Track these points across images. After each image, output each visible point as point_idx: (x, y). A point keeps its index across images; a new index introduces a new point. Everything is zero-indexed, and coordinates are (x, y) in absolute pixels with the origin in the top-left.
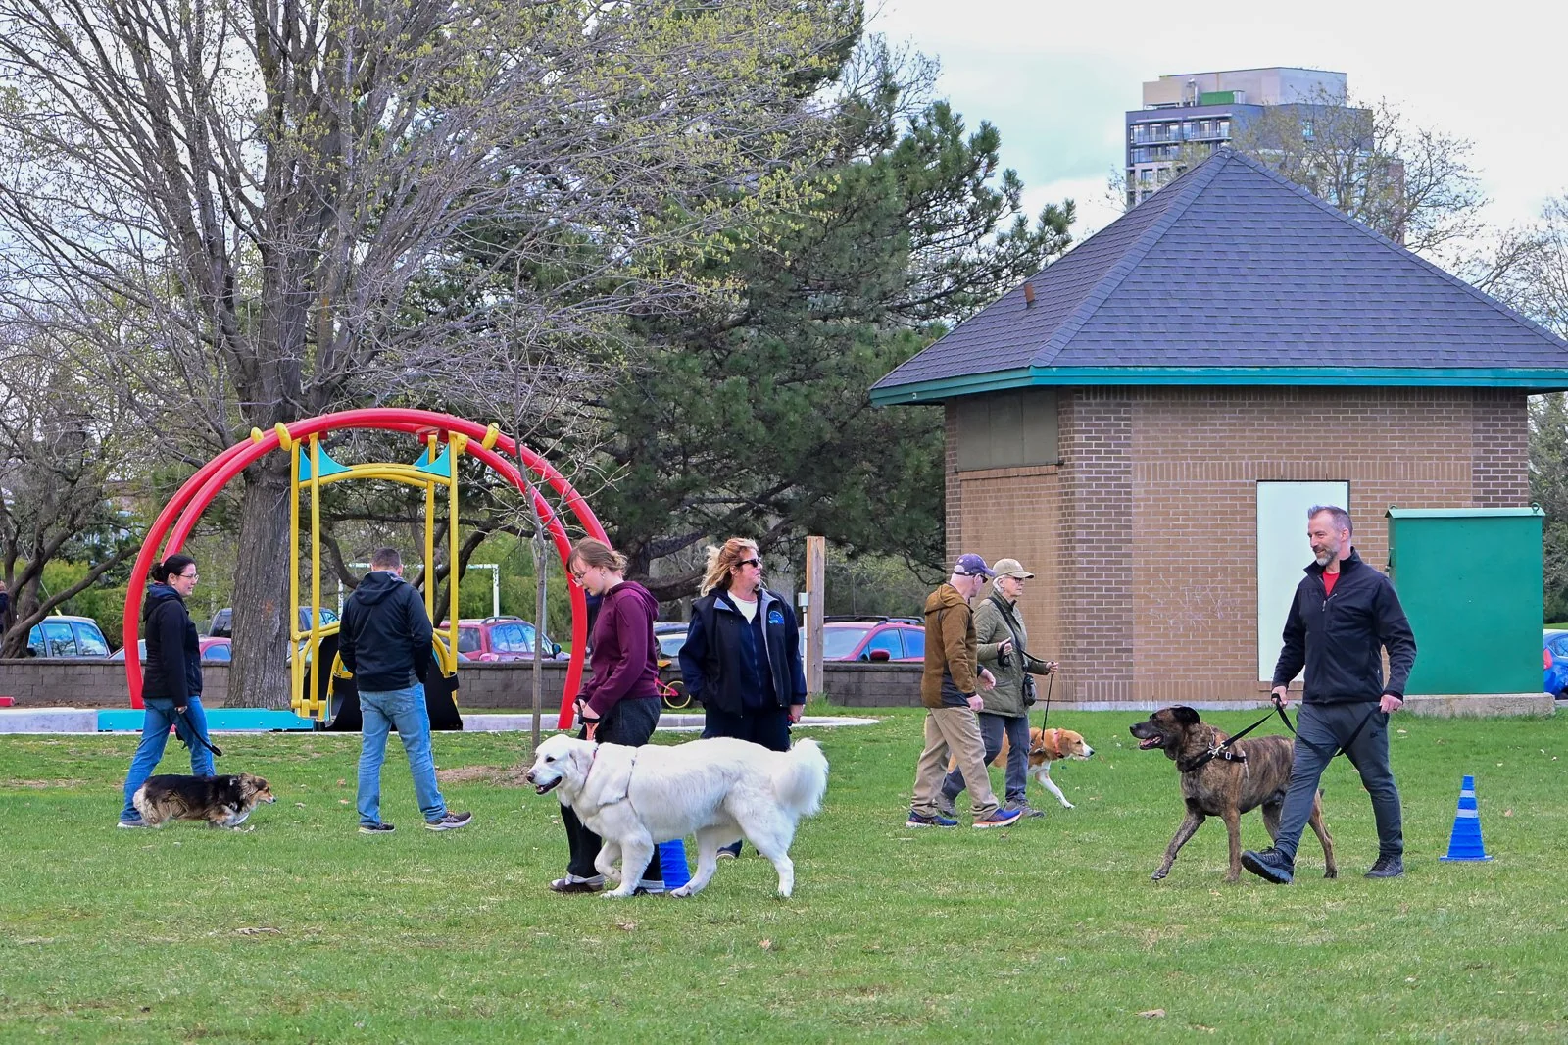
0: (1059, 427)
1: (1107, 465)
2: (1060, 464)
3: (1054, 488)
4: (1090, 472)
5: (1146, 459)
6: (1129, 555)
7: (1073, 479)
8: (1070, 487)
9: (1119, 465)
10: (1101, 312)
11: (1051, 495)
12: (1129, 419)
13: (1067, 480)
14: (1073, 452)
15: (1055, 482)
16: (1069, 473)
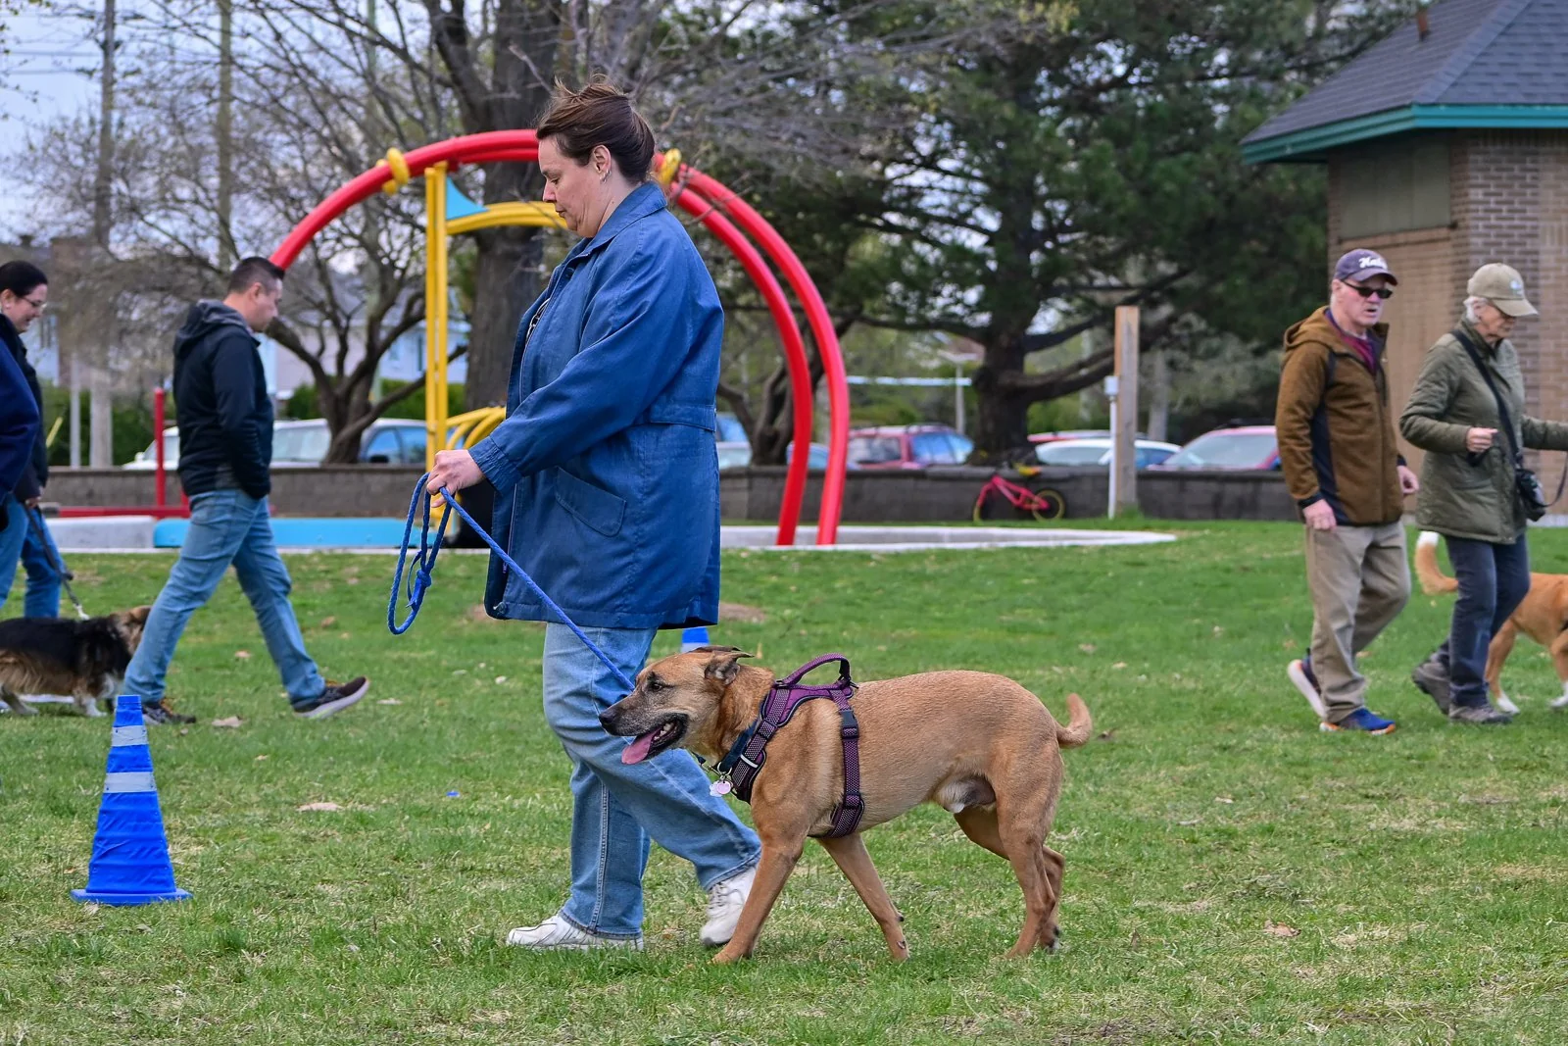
0: (1452, 180)
1: (1510, 227)
2: (1453, 226)
3: (1446, 256)
4: (1488, 236)
5: (1559, 219)
6: (1535, 337)
7: (1467, 244)
8: (1465, 253)
9: (1523, 227)
10: (1503, 39)
11: (1443, 265)
12: (1536, 170)
13: (1460, 245)
14: (1467, 211)
15: (1445, 249)
16: (1464, 237)
